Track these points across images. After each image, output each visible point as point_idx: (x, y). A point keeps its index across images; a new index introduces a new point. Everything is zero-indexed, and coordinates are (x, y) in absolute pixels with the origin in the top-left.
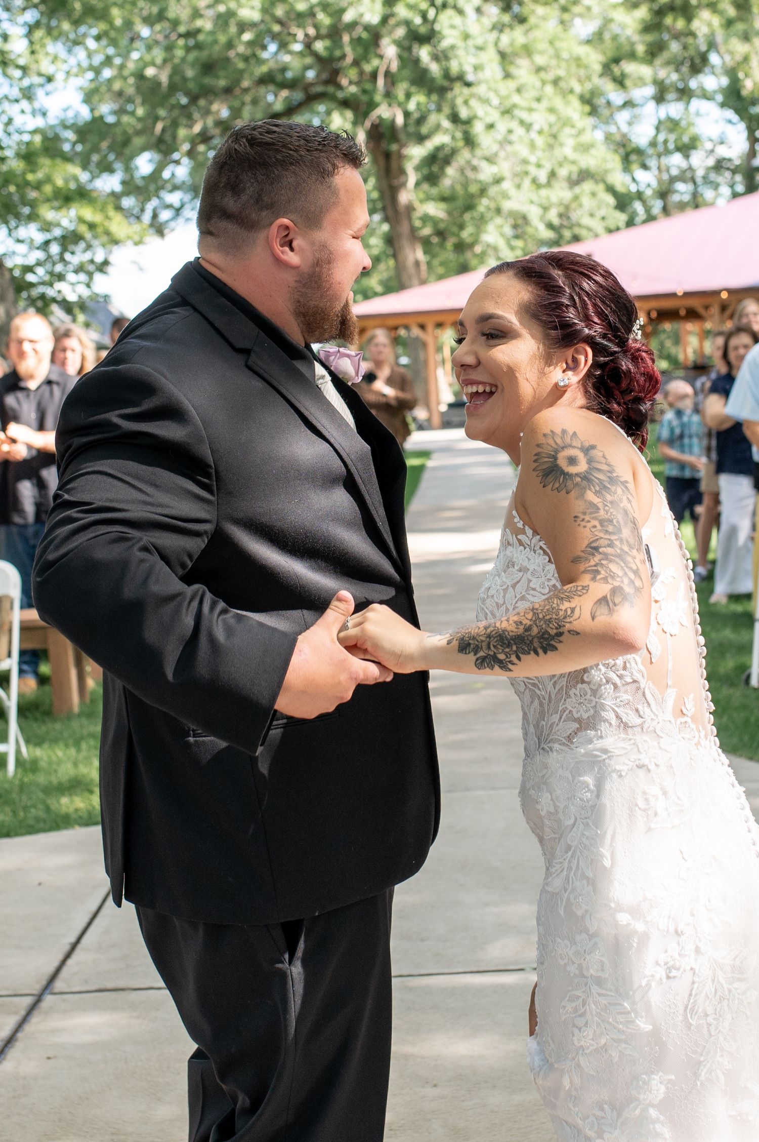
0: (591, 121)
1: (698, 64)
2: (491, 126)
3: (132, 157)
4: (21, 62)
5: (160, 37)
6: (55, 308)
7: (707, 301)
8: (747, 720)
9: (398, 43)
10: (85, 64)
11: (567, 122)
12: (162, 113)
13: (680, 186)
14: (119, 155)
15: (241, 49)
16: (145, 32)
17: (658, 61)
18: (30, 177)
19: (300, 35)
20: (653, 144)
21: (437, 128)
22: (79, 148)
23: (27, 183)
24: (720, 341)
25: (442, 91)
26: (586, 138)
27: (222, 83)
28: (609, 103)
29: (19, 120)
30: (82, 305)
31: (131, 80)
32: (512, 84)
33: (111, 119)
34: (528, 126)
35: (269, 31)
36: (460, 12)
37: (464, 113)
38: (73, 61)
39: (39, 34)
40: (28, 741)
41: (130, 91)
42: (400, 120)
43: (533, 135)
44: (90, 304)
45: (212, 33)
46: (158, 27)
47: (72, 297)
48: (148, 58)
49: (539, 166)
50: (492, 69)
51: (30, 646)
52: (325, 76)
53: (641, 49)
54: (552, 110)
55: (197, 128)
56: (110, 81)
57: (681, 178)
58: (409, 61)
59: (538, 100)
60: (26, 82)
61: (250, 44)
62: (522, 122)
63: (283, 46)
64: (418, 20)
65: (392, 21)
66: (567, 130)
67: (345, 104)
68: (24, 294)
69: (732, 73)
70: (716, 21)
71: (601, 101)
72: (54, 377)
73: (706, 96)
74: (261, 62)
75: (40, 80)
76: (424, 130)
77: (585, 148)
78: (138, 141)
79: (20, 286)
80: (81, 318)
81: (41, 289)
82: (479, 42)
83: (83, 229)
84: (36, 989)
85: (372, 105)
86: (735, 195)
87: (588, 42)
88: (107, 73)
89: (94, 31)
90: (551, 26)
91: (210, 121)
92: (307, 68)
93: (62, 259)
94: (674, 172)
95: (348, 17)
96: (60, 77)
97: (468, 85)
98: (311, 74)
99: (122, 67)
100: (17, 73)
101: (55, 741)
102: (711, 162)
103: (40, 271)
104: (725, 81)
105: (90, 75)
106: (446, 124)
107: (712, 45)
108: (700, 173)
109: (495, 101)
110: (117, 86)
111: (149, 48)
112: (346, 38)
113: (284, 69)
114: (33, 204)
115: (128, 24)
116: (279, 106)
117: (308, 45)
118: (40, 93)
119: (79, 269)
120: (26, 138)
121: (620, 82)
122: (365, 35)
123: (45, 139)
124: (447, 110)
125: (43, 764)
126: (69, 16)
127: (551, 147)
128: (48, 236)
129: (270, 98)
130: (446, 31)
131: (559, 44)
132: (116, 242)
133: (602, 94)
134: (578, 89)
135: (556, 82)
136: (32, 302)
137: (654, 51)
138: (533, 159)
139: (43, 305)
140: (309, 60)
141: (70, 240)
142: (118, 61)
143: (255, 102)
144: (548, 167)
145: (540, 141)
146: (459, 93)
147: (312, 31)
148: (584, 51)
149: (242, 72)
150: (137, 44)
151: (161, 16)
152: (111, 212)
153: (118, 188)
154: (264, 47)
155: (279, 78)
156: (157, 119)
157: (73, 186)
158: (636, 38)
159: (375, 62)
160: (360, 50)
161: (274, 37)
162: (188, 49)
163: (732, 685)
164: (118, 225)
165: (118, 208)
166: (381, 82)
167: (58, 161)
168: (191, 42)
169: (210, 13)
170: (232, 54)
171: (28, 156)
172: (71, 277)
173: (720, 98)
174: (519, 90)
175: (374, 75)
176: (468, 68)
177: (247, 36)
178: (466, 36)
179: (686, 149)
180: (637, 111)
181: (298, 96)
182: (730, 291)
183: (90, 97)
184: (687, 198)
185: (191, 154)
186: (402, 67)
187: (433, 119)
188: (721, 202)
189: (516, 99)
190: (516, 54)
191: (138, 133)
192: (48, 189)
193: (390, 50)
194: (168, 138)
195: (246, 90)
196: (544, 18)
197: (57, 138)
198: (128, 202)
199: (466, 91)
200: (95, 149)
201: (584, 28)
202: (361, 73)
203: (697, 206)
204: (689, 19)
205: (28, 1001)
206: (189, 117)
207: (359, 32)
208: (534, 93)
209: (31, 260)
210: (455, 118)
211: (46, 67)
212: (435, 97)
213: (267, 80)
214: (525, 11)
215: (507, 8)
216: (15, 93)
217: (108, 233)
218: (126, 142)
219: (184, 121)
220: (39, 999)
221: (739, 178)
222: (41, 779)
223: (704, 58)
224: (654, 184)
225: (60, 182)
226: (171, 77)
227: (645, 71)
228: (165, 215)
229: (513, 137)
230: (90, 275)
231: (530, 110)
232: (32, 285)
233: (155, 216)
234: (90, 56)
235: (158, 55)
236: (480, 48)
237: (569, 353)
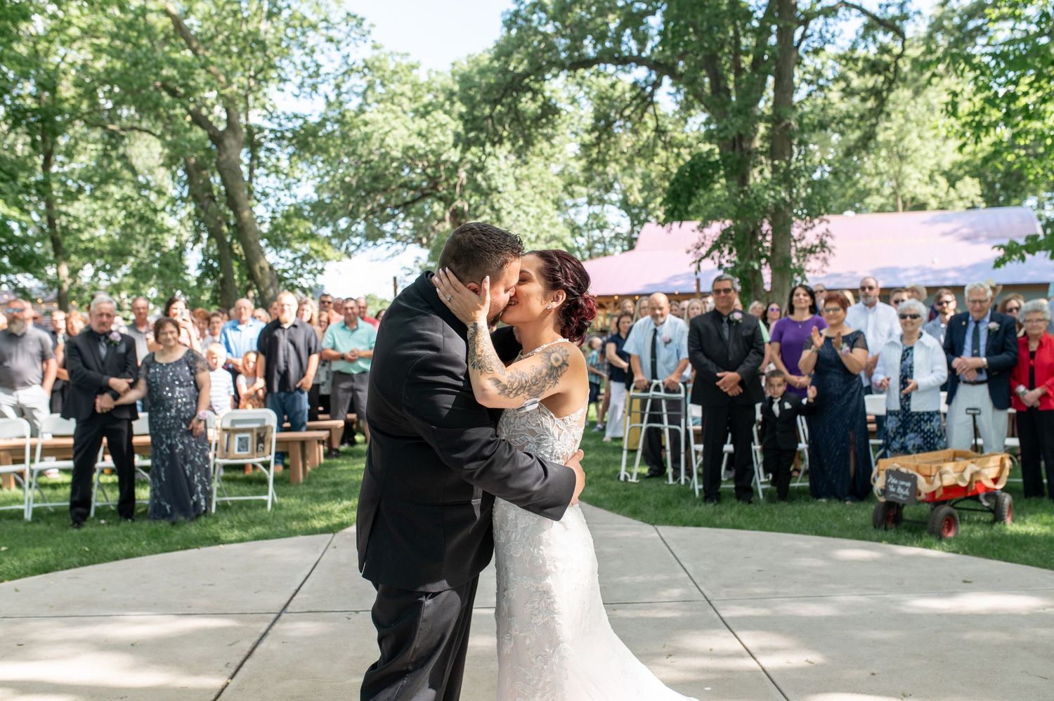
0: (557, 213)
1: (608, 188)
2: (509, 213)
3: (337, 220)
4: (285, 171)
5: (353, 163)
6: (297, 291)
7: (608, 300)
8: (618, 496)
9: (467, 171)
10: (316, 174)
11: (545, 213)
12: (352, 199)
13: (598, 246)
14: (331, 218)
15: (392, 170)
16: (346, 160)
17: (590, 186)
18: (288, 227)
19: (420, 165)
20: (586, 225)
21: (484, 212)
22: (312, 214)
23: (286, 230)
24: (616, 319)
25: (487, 195)
26: (555, 220)
27: (382, 186)
28: (566, 205)
29: (283, 200)
30: (311, 289)
31: (338, 183)
32: (520, 193)
33: (328, 201)
34: (527, 214)
35: (405, 162)
36: (497, 158)
37: (497, 206)
38: (310, 172)
39: (294, 158)
40: (278, 495)
41: (338, 188)
42: (466, 208)
43: (530, 218)
44: (315, 289)
45: (378, 162)
46: (352, 158)
47: (306, 286)
48: (347, 172)
49: (532, 233)
50: (511, 186)
51: (280, 450)
52: (431, 185)
53: (582, 179)
54: (538, 206)
55: (369, 207)
56: (328, 183)
57: (599, 241)
58: (472, 179)
59: (532, 201)
60: (287, 181)
61: (396, 168)
62: (524, 212)
63: (412, 170)
64: (477, 161)
65: (464, 161)
66: (546, 216)
67: (441, 199)
68: (283, 283)
69: (624, 193)
70: (618, 168)
71: (563, 203)
72: (297, 323)
73: (612, 203)
74: (401, 177)
75: (295, 181)
76: (478, 213)
77: (554, 225)
78: (340, 212)
79: (281, 279)
80: (310, 295)
81: (291, 281)
82: (506, 172)
83: (312, 253)
84: (278, 610)
85: (453, 200)
86: (624, 251)
87: (557, 175)
88: (327, 179)
89: (321, 159)
90: (540, 166)
91: (375, 205)
92: (423, 181)
93: (302, 267)
94: (595, 239)
95: (444, 157)
96: (304, 179)
97: (500, 192)
98: (425, 184)
99: (334, 176)
100: (283, 177)
101: (290, 496)
102: (613, 234)
103: (291, 272)
104: (621, 197)
105: (318, 179)
106: (488, 210)
107: (616, 179)
108: (607, 240)
109: (512, 201)
110: (331, 185)
111: (347, 168)
112: (442, 168)
113: (412, 181)
114: (289, 240)
115: (338, 156)
116: (409, 199)
117: (424, 170)
118: (294, 187)
119: (310, 272)
120: (287, 208)
121: (572, 195)
122: (451, 167)
123: (296, 209)
124: (489, 204)
125: (284, 506)
126: (309, 151)
127: (537, 224)
128: (295, 256)
129: (405, 194)
130: (490, 167)
131: (543, 175)
132: (328, 260)
133: (563, 200)
134: (551, 197)
135: (541, 193)
136: (286, 287)
137: (588, 181)
138: (529, 229)
139: (292, 288)
140: (424, 177)
141: (305, 258)
142: (332, 173)
143: (397, 196)
144: (536, 233)
145: (533, 221)
146: (495, 197)
147: (426, 164)
148: (555, 179)
149: (392, 181)
150: (342, 165)
151: (354, 153)
152: (326, 246)
153: (330, 234)
154: (403, 170)
155: (409, 185)
156: (350, 202)
157: (308, 232)
158: (580, 174)
159: (456, 180)
160: (448, 174)
161: (408, 165)
162: (366, 169)
163: (612, 479)
164: (329, 252)
165: (330, 244)
166: (458, 189)
167: (302, 220)
168: (368, 166)
169: (378, 152)
170: (387, 172)
171: (287, 217)
172: (306, 276)
173: (618, 204)
174: (523, 196)
175: (455, 186)
176: (500, 185)
177: (395, 164)
178: (499, 170)
179: (601, 228)
180: (579, 209)
181: (418, 194)
182: (619, 296)
183: (318, 190)
184: (601, 251)
185: (365, 219)
186: (468, 183)
187: (482, 208)
188: (617, 254)
189: (522, 200)
190: (522, 179)
191: (340, 208)
192: (296, 233)
193: (463, 174)
194: (355, 211)
195: (393, 190)
196: (537, 163)
197: (301, 209)
198: (334, 241)
199: (498, 195)
200: (320, 215)
201: (555, 168)
202: (449, 185)
203: (605, 255)
204: (605, 166)
205: (274, 616)
206: (366, 202)
207: (449, 165)
208: (531, 198)
209: (286, 267)
210: (492, 208)
211: (297, 174)
212: (483, 198)
213: (404, 185)
214: (528, 159)
215: (519, 157)
216: (282, 186)
217: (324, 255)
218: (335, 212)
219: (363, 203)
220: (279, 615)
221: (626, 243)
222: (283, 513)
223: (611, 185)
224: (586, 243)
225: (302, 230)
226: (357, 182)
227: (584, 190)
228: (352, 248)
229: (520, 219)
230: (315, 275)
231: (529, 206)
232: (287, 279)
233: (347, 248)
234: (318, 170)
235: (352, 171)
236: (506, 176)
237: (556, 293)
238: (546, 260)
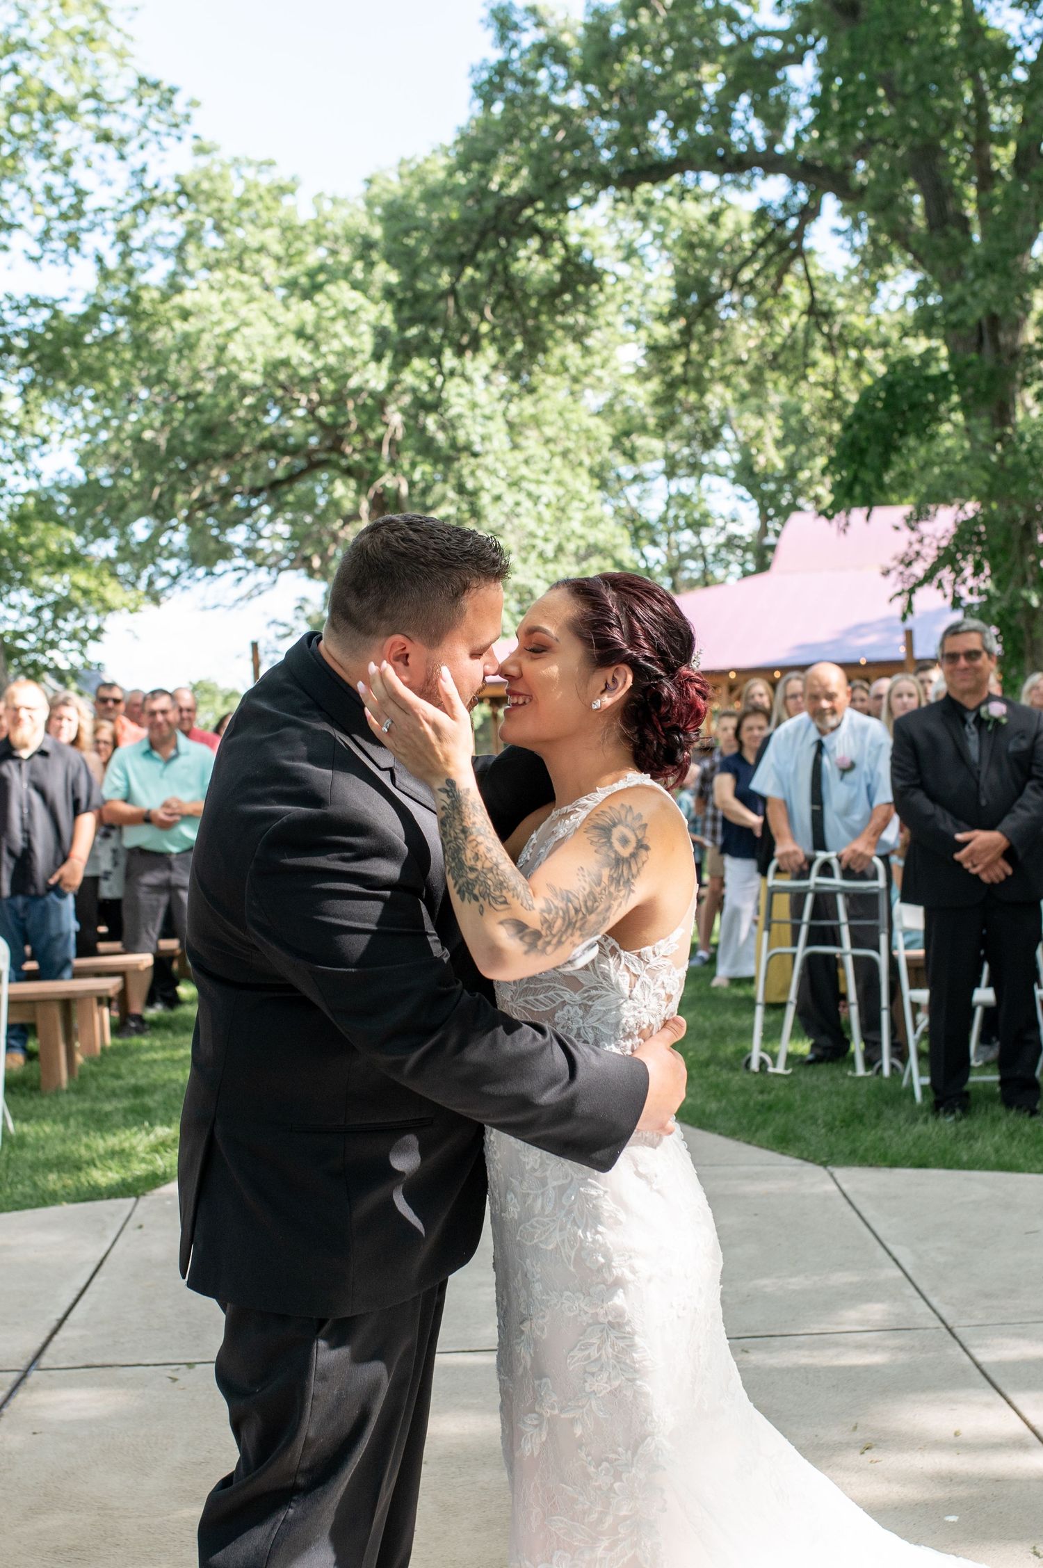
0: (600, 495)
1: (710, 439)
2: (498, 498)
3: (127, 523)
4: (15, 422)
5: (159, 400)
6: (46, 676)
7: (716, 680)
8: (746, 1105)
9: (403, 411)
10: (81, 425)
11: (575, 496)
12: (160, 478)
13: (690, 564)
14: (115, 520)
15: (242, 413)
16: (144, 393)
17: (670, 435)
18: (22, 540)
19: (304, 401)
20: (663, 520)
21: (443, 498)
22: (73, 511)
23: (20, 547)
25: (448, 461)
26: (595, 511)
27: (222, 448)
28: (619, 477)
29: (12, 482)
30: (75, 674)
31: (128, 443)
32: (520, 456)
33: (107, 483)
34: (535, 499)
35: (271, 396)
36: (468, 380)
37: (470, 484)
38: (68, 422)
39: (34, 393)
40: (14, 1118)
41: (128, 454)
42: (404, 490)
43: (541, 507)
44: (84, 673)
45: (213, 396)
46: (156, 389)
47: (64, 666)
48: (146, 421)
49: (546, 540)
50: (501, 440)
51: (17, 1020)
52: (328, 443)
53: (651, 422)
54: (560, 483)
55: (196, 494)
56: (105, 443)
57: (691, 555)
58: (415, 429)
59: (547, 472)
60: (19, 443)
61: (251, 408)
62: (529, 495)
63: (286, 411)
64: (425, 387)
65: (398, 388)
66: (576, 504)
67: (349, 472)
68: (15, 661)
69: (744, 448)
70: (729, 395)
71: (612, 475)
72: (47, 748)
73: (719, 472)
74: (263, 427)
75: (37, 441)
76: (429, 501)
77: (594, 522)
78: (134, 507)
79: (12, 653)
80: (74, 686)
81: (33, 656)
82: (487, 411)
83: (77, 595)
84: (23, 1364)
85: (376, 474)
86: (746, 574)
87: (598, 414)
88: (104, 435)
89: (91, 392)
90: (562, 396)
91: (209, 488)
92: (310, 434)
93: (55, 626)
94: (684, 549)
95: (353, 383)
96: (55, 438)
97: (475, 455)
98: (313, 441)
99: (119, 429)
100: (11, 433)
101: (41, 1118)
102: (722, 539)
103: (32, 638)
104: (737, 457)
105: (86, 437)
106: (452, 494)
107: (725, 419)
108: (711, 550)
109: (503, 473)
110: (113, 449)
111: (147, 410)
112: (351, 405)
113: (286, 436)
114: (25, 569)
115: (126, 385)
116: (280, 473)
117: (312, 411)
118: (34, 454)
119: (73, 637)
120: (19, 500)
121: (631, 455)
122: (370, 402)
123: (39, 502)
124: (452, 481)
125: (30, 1140)
126: (64, 377)
127: (558, 520)
128: (40, 602)
129: (272, 464)
130: (454, 400)
131: (568, 415)
132: (110, 609)
133: (612, 468)
134: (587, 461)
135: (565, 454)
136: (23, 669)
137: (665, 425)
138: (540, 533)
139: (34, 672)
140: (311, 426)
141: (62, 607)
142: (114, 423)
143: (256, 468)
144: (556, 541)
145: (548, 515)
146: (465, 464)
147: (315, 397)
148: (594, 423)
149: (243, 437)
150: (134, 406)
151: (160, 378)
152: (106, 579)
153: (113, 554)
154: (266, 412)
155: (281, 444)
156: (154, 484)
157: (67, 551)
158: (647, 411)
159: (380, 430)
160: (364, 417)
161: (277, 401)
162: (187, 413)
163: (733, 1069)
164: (113, 592)
165: (114, 575)
166: (385, 449)
167: (52, 525)
168: (191, 405)
169: (211, 375)
170: (232, 418)
171: (21, 520)
172: (64, 644)
173: (732, 474)
174: (527, 462)
175: (379, 443)
176: (475, 438)
177: (249, 401)
178: (474, 405)
179: (696, 525)
180: (647, 485)
181: (301, 463)
182: (738, 671)
183: (85, 459)
184: (696, 575)
185: (188, 520)
186: (408, 435)
187: (438, 489)
188: (731, 581)
189: (524, 470)
190: (524, 425)
191: (135, 498)
192: (41, 553)
193: (395, 418)
194: (165, 502)
195: (247, 456)
196: (554, 389)
197: (51, 501)
198: (123, 569)
199: (472, 461)
200: (90, 513)
201: (594, 399)
202: (366, 441)
203: (707, 584)
204: (702, 393)
205: (14, 1376)
206: (188, 482)
207: (364, 398)
208: (543, 465)
209: (22, 627)
210: (461, 489)
211: (41, 427)
212: (440, 467)
213: (268, 445)
214: (535, 381)
215: (516, 377)
216: (8, 453)
217: (102, 600)
218: (123, 507)
219: (182, 486)
220: (25, 1375)
221: (749, 556)
222: (28, 1155)
223: (716, 434)
224: (664, 560)
225: (53, 547)
226: (169, 441)
227: (657, 445)
228: (161, 583)
229: (519, 510)
230: (84, 643)
231: (538, 482)
232: (23, 652)
233: (151, 583)
234: (85, 417)
235: (157, 417)
236: (489, 418)
237: (609, 673)
238: (586, 601)
